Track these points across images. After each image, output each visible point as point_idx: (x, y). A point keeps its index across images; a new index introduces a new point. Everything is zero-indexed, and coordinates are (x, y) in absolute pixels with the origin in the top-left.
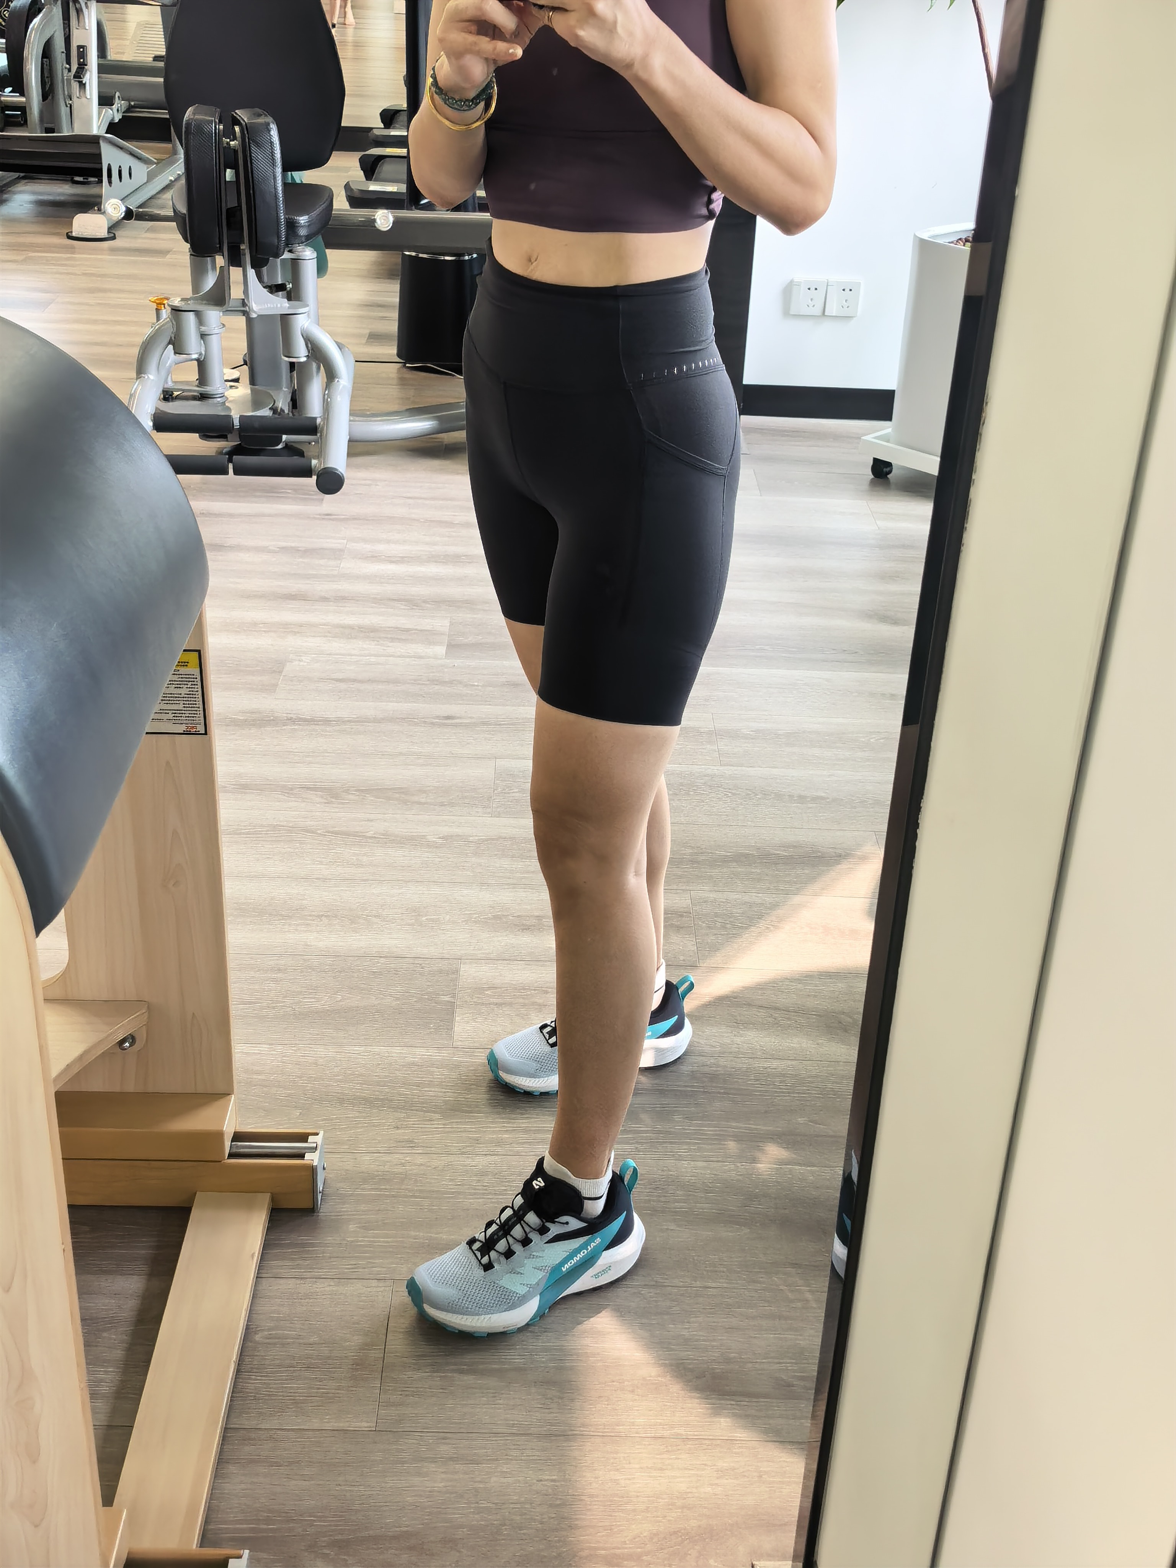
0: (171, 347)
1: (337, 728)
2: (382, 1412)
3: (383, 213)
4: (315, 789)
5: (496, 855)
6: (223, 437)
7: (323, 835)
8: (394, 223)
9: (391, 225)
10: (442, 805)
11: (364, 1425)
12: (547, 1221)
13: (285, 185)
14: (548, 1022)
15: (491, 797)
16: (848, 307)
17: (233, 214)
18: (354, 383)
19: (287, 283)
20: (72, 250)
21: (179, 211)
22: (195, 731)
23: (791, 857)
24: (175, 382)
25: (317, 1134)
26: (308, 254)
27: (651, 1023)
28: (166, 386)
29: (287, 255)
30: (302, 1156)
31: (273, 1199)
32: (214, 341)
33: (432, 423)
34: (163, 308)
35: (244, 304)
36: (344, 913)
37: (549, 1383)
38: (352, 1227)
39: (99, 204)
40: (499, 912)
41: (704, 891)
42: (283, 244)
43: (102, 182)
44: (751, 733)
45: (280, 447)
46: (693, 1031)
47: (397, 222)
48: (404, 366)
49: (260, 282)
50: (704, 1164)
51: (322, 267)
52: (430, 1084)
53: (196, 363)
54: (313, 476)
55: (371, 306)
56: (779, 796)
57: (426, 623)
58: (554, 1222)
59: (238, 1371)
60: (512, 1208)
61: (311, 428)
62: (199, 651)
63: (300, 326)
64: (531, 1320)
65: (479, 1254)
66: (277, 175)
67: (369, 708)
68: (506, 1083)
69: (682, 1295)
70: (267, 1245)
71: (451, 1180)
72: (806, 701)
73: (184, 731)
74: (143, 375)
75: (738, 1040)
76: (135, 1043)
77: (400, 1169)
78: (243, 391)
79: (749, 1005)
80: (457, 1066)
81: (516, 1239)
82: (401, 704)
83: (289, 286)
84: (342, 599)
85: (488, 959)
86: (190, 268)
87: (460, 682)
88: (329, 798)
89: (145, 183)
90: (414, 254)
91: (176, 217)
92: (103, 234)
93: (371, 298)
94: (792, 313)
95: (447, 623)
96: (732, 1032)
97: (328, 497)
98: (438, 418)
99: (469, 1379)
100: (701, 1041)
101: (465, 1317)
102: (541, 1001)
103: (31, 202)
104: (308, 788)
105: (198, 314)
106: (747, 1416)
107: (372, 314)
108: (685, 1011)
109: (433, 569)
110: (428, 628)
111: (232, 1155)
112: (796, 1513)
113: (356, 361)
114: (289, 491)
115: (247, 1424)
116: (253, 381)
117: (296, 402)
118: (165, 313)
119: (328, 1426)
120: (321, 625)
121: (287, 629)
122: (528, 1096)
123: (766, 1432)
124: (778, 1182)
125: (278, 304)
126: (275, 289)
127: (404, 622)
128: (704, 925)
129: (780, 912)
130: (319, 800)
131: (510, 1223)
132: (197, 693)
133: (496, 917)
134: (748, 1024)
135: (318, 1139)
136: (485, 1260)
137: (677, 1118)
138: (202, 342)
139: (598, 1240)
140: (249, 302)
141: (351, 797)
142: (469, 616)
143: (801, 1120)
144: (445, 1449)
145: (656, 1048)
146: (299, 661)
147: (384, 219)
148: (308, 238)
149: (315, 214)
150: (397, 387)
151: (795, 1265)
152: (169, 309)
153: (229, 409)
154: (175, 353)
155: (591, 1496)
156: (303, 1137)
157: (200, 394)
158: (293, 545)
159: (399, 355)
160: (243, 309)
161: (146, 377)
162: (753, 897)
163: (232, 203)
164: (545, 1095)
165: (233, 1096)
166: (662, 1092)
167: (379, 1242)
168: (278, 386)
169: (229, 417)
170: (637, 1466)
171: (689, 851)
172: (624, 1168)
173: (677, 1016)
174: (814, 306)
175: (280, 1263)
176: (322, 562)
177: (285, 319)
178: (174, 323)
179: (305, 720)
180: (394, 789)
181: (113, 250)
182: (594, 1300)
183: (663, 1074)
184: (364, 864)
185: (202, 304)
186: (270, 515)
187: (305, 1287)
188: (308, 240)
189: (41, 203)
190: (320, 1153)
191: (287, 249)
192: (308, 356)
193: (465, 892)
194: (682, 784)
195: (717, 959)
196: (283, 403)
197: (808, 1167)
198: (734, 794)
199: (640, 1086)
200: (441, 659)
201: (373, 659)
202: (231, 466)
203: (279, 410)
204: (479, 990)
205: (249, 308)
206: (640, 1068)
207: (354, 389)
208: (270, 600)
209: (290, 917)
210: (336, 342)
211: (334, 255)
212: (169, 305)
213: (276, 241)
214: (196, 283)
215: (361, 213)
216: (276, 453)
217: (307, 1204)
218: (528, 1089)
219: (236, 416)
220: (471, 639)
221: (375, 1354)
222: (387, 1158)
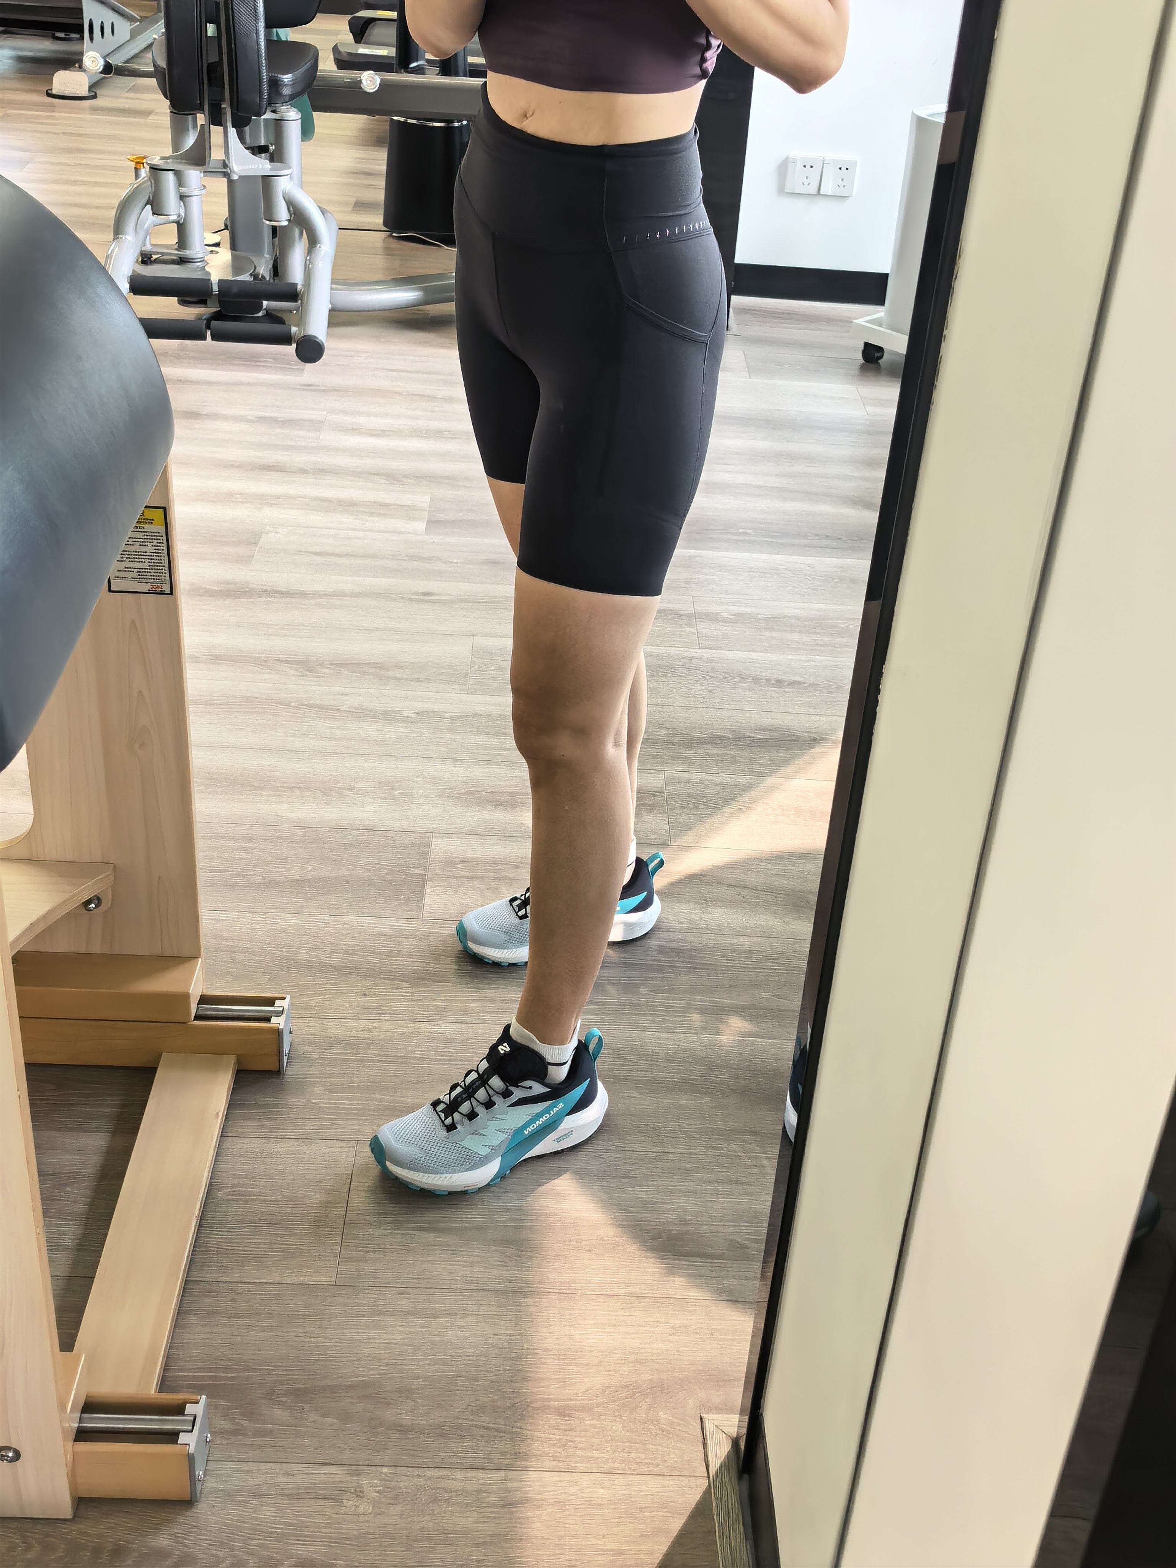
0: (149, 207)
1: (313, 601)
2: (343, 1267)
3: (370, 74)
4: (289, 662)
5: (471, 731)
6: (202, 302)
7: (297, 707)
8: (380, 84)
9: (378, 86)
10: (419, 680)
11: (324, 1279)
12: (511, 1085)
13: (269, 42)
14: (518, 895)
15: (467, 675)
16: (844, 187)
17: (214, 69)
18: (336, 251)
19: (270, 145)
20: (52, 107)
21: (158, 65)
22: (161, 591)
23: (767, 740)
24: (153, 245)
25: (284, 999)
26: (292, 115)
27: (621, 899)
28: (143, 249)
29: (268, 115)
30: (268, 1020)
31: (239, 1061)
32: (194, 203)
33: (417, 294)
34: (142, 168)
35: (225, 165)
36: (316, 785)
37: (507, 1242)
38: (318, 1090)
39: (80, 61)
40: (472, 787)
41: (678, 772)
42: (265, 103)
43: (83, 39)
44: (731, 617)
45: (260, 314)
46: (662, 907)
47: (384, 85)
48: (391, 236)
49: (242, 143)
50: (669, 1035)
51: (307, 131)
52: (399, 953)
53: (175, 225)
54: (293, 344)
55: (356, 173)
56: (756, 680)
57: (407, 498)
58: (518, 1087)
59: (200, 1226)
60: (477, 1071)
61: (292, 295)
62: (164, 509)
63: (282, 188)
64: (493, 1180)
65: (442, 1116)
66: (260, 30)
67: (347, 582)
68: (475, 953)
69: (642, 1159)
70: (232, 1106)
71: (417, 1046)
72: (788, 586)
73: (149, 590)
74: (120, 236)
75: (706, 917)
76: (101, 904)
77: (367, 1035)
78: (225, 255)
79: (719, 883)
80: (425, 937)
81: (479, 1102)
82: (378, 579)
83: (272, 148)
84: (321, 471)
85: (459, 834)
86: (170, 130)
87: (439, 559)
88: (304, 671)
89: (128, 41)
90: (402, 119)
91: (157, 73)
92: (83, 93)
93: (357, 165)
94: (787, 190)
95: (427, 499)
96: (700, 910)
97: (309, 366)
98: (424, 290)
99: (431, 1237)
100: (669, 917)
101: (427, 1175)
102: (511, 876)
103: (11, 58)
104: (282, 661)
105: (178, 174)
106: (701, 1276)
107: (358, 181)
108: (655, 889)
109: (416, 444)
110: (409, 503)
111: (198, 1017)
112: (744, 1369)
113: (340, 229)
114: (270, 360)
115: (209, 1277)
116: (233, 247)
117: (277, 269)
118: (144, 172)
119: (289, 1280)
120: (299, 497)
121: (263, 500)
122: (496, 966)
123: (719, 1291)
124: (740, 1054)
125: (261, 166)
126: (258, 150)
127: (383, 496)
128: (677, 805)
129: (752, 794)
130: (292, 672)
131: (474, 1086)
132: (162, 551)
133: (469, 793)
134: (717, 902)
135: (285, 1004)
136: (448, 1121)
137: (643, 990)
138: (182, 203)
139: (561, 1105)
140: (229, 162)
141: (326, 670)
142: (450, 492)
143: (764, 995)
144: (404, 1304)
145: (625, 923)
146: (276, 533)
147: (370, 81)
148: (292, 97)
149: (299, 72)
150: (383, 257)
151: (753, 1133)
152: (147, 167)
153: (208, 274)
154: (154, 214)
155: (546, 1350)
156: (270, 1002)
157: (180, 258)
158: (272, 415)
159: (385, 223)
160: (224, 170)
161: (124, 238)
162: (728, 778)
163: (213, 58)
164: (513, 966)
165: (200, 959)
166: (627, 965)
167: (344, 1104)
168: (259, 252)
169: (208, 281)
170: (592, 1322)
171: (664, 732)
172: (590, 1036)
173: (646, 893)
174: (809, 184)
175: (244, 1123)
176: (301, 433)
177: (267, 181)
178: (153, 181)
179: (281, 593)
180: (369, 664)
181: (94, 110)
182: (556, 1163)
183: (630, 947)
184: (337, 737)
185: (182, 163)
186: (248, 384)
187: (272, 1146)
188: (292, 98)
189: (21, 59)
190: (286, 1017)
191: (272, 109)
192: (289, 220)
193: (439, 767)
194: (659, 666)
195: (688, 838)
196: (264, 270)
197: (769, 1039)
198: (712, 677)
199: (608, 960)
200: (420, 535)
201: (352, 533)
202: (209, 333)
203: (260, 277)
204: (450, 863)
205: (230, 169)
206: (609, 942)
207: (336, 257)
208: (247, 470)
209: (261, 788)
210: (319, 207)
211: (321, 119)
212: (148, 164)
213: (258, 99)
214: (177, 143)
215: (348, 75)
216: (257, 320)
217: (274, 1067)
218: (496, 960)
219: (215, 278)
220: (451, 516)
221: (339, 1211)
222: (355, 1024)
